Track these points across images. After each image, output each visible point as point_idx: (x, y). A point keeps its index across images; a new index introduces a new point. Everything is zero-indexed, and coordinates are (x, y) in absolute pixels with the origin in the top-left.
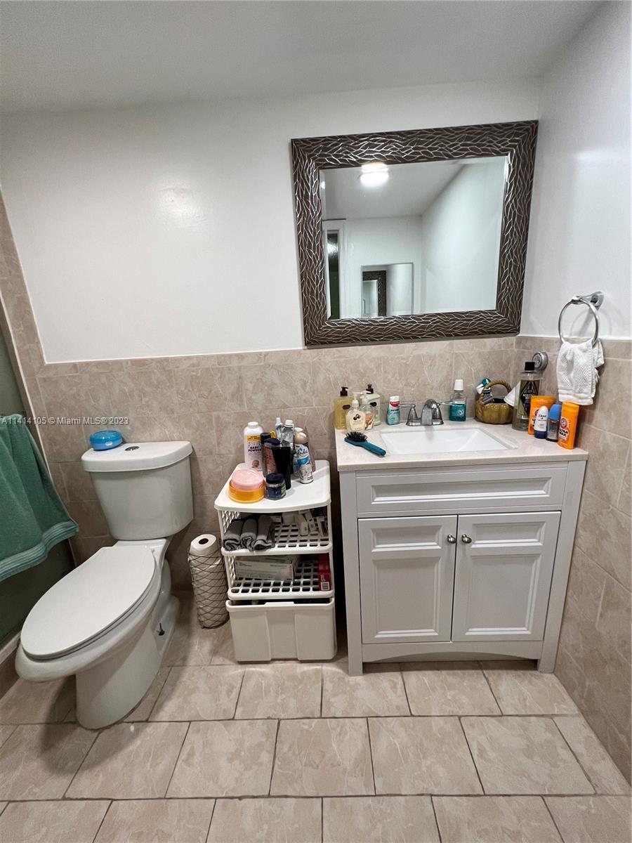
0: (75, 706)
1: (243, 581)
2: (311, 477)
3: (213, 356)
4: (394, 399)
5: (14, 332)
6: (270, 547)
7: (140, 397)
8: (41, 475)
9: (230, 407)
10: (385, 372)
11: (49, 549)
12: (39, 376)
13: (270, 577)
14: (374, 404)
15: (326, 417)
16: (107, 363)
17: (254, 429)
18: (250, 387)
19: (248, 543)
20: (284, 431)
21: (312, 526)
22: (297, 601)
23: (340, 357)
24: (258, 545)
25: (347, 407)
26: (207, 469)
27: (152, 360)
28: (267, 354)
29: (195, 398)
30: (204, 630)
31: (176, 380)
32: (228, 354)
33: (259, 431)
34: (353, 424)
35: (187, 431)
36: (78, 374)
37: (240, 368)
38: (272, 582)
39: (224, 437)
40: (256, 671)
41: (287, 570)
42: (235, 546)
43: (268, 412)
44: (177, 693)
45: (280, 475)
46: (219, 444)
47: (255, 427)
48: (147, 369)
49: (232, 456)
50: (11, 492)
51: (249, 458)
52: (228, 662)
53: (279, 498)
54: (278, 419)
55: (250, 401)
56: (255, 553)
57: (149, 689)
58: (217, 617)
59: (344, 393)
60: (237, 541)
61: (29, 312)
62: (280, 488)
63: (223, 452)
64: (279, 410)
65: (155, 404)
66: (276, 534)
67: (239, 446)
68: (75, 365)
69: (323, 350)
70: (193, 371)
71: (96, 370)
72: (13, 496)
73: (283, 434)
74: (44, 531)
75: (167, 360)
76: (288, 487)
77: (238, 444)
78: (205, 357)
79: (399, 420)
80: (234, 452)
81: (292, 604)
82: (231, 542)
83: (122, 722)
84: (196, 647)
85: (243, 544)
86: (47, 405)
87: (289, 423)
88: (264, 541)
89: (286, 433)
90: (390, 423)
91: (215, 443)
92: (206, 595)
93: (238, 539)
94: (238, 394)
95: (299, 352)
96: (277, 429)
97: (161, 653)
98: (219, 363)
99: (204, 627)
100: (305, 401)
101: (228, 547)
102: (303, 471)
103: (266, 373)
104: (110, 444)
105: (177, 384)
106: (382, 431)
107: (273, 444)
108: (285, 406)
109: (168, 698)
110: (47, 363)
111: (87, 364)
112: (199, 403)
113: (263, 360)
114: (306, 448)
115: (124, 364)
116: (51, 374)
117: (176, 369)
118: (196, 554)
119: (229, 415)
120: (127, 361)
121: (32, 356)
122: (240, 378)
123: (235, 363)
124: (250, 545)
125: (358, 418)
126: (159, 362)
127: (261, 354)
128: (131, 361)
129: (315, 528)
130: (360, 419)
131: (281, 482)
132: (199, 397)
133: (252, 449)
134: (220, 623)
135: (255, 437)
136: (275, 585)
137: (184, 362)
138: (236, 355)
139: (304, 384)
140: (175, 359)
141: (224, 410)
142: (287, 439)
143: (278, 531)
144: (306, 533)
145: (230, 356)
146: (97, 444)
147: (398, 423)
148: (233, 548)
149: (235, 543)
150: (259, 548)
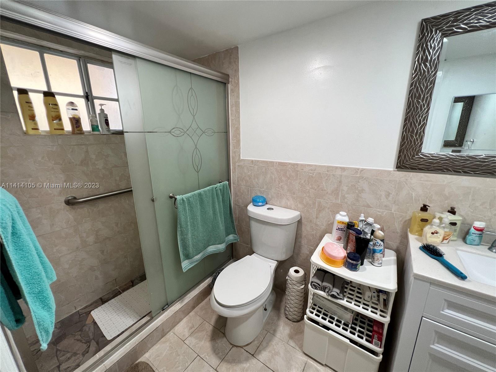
0: (225, 326)
1: (317, 308)
2: (381, 263)
3: (325, 166)
4: (478, 224)
5: (232, 142)
6: (341, 299)
7: (279, 182)
8: (230, 211)
9: (329, 198)
10: (473, 200)
11: (227, 244)
12: (237, 164)
13: (335, 314)
14: (454, 224)
15: (401, 221)
16: (266, 162)
17: (343, 217)
18: (345, 188)
19: (327, 290)
20: (365, 225)
21: (374, 297)
22: (352, 341)
23: (427, 181)
24: (333, 295)
25: (425, 221)
26: (306, 229)
27: (290, 163)
28: (363, 170)
29: (308, 188)
30: (287, 320)
31: (300, 176)
32: (335, 167)
33: (346, 220)
34: (430, 237)
35: (299, 206)
36: (253, 165)
37: (341, 176)
38: (336, 318)
39: (321, 215)
40: (314, 365)
41: (349, 317)
42: (318, 288)
43: (354, 207)
44: (269, 349)
45: (358, 255)
46: (317, 218)
47: (345, 216)
48: (286, 168)
49: (324, 227)
50: (219, 217)
51: (335, 234)
52: (298, 348)
53: (354, 271)
54: (362, 215)
55: (344, 197)
56: (330, 298)
57: (256, 338)
58: (295, 316)
59: (424, 208)
60: (320, 286)
61: (239, 134)
62: (356, 265)
63: (318, 223)
64: (363, 208)
65: (286, 187)
66: (345, 290)
67: (329, 223)
68: (252, 161)
69: (412, 173)
70: (311, 173)
71: (261, 165)
72: (220, 219)
73: (364, 226)
74: (226, 236)
75: (297, 165)
76: (362, 264)
77: (329, 221)
78: (320, 166)
79: (480, 242)
80: (325, 225)
81: (348, 341)
82: (316, 284)
83: (242, 348)
84: (281, 328)
85: (323, 289)
86: (237, 177)
87: (370, 220)
88: (338, 294)
89: (367, 226)
90: (468, 242)
91: (314, 216)
92: (292, 302)
93: (320, 284)
94: (336, 192)
95: (389, 172)
96: (360, 221)
97: (264, 321)
98: (328, 171)
99: (287, 318)
100: (386, 206)
101: (313, 287)
102: (376, 258)
103: (359, 182)
104: (260, 204)
105: (300, 179)
106: (458, 248)
107: (356, 233)
108: (369, 206)
109: (264, 349)
110: (241, 158)
111: (258, 161)
112: (310, 192)
113: (359, 173)
114: (382, 243)
115: (275, 164)
116: (241, 163)
117: (301, 171)
118: (292, 278)
119: (327, 203)
120: (276, 163)
121: (236, 154)
122: (340, 182)
123: (338, 172)
124: (328, 292)
125: (437, 233)
126: (293, 165)
127: (358, 169)
128: (279, 162)
129: (376, 299)
130: (438, 235)
131: (358, 261)
132: (311, 188)
133: (339, 229)
134: (296, 320)
135: (343, 223)
136: (337, 321)
137: (307, 167)
138: (341, 168)
139: (388, 195)
140: (302, 165)
141: (324, 199)
142: (366, 230)
143: (346, 288)
144: (369, 300)
145: (337, 168)
146: (255, 202)
147: (478, 245)
148: (316, 288)
149: (318, 286)
150: (333, 296)
